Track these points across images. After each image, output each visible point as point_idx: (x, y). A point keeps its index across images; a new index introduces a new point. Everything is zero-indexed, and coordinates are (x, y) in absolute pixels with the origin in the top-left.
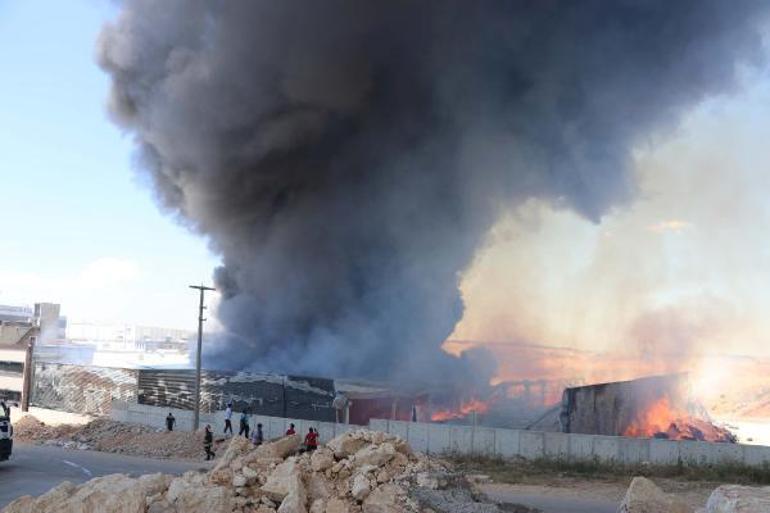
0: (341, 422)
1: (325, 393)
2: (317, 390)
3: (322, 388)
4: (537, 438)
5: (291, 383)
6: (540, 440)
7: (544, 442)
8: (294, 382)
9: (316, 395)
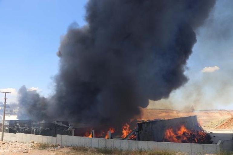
0: (71, 135)
1: (66, 126)
2: (64, 125)
3: (66, 125)
4: (104, 141)
5: (57, 123)
6: (105, 142)
7: (106, 142)
8: (58, 123)
9: (64, 127)
